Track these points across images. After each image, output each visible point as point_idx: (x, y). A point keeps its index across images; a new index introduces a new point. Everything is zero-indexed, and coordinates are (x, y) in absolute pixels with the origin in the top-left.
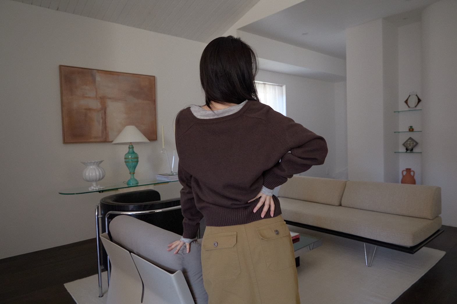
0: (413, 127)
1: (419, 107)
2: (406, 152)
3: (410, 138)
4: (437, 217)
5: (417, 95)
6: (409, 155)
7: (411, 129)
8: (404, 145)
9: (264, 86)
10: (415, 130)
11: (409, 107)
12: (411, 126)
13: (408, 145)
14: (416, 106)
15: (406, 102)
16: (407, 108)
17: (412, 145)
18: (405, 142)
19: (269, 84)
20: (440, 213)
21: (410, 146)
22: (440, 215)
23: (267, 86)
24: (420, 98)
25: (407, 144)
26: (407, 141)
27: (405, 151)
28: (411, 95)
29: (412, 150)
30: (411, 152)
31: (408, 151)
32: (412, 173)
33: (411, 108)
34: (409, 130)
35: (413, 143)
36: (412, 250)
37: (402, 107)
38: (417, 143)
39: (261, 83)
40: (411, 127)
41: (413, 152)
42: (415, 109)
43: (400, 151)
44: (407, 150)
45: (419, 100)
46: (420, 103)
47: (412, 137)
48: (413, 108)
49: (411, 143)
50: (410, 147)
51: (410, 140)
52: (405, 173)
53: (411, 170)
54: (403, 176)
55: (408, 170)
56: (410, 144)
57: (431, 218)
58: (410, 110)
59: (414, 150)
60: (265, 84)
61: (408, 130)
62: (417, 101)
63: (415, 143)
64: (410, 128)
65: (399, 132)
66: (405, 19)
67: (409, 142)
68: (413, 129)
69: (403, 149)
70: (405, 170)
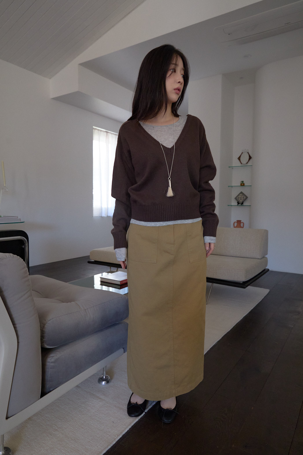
0: (244, 182)
1: (249, 164)
2: (238, 205)
3: (241, 193)
4: (264, 257)
5: (248, 153)
6: (240, 209)
7: (242, 184)
8: (236, 198)
9: (106, 134)
10: (245, 185)
11: (241, 163)
12: (242, 181)
13: (240, 199)
14: (247, 163)
15: (239, 158)
17: (242, 199)
19: (112, 133)
20: (267, 254)
21: (241, 199)
22: (266, 256)
23: (110, 135)
24: (251, 156)
25: (238, 198)
26: (239, 195)
27: (237, 204)
28: (243, 152)
29: (243, 203)
30: (242, 205)
31: (239, 205)
32: (242, 225)
33: (243, 164)
34: (241, 185)
35: (244, 197)
36: (244, 285)
37: (236, 163)
38: (247, 198)
39: (103, 131)
41: (243, 205)
42: (246, 165)
43: (232, 204)
44: (238, 203)
45: (250, 158)
46: (251, 160)
47: (243, 192)
48: (245, 164)
49: (242, 197)
50: (241, 201)
51: (241, 195)
52: (236, 224)
53: (241, 222)
55: (239, 222)
56: (241, 198)
57: (259, 258)
58: (241, 166)
59: (244, 204)
60: (108, 132)
61: (240, 185)
62: (248, 157)
64: (241, 182)
65: (232, 186)
66: (242, 78)
67: (240, 197)
68: (244, 184)
69: (234, 203)
70: (235, 222)
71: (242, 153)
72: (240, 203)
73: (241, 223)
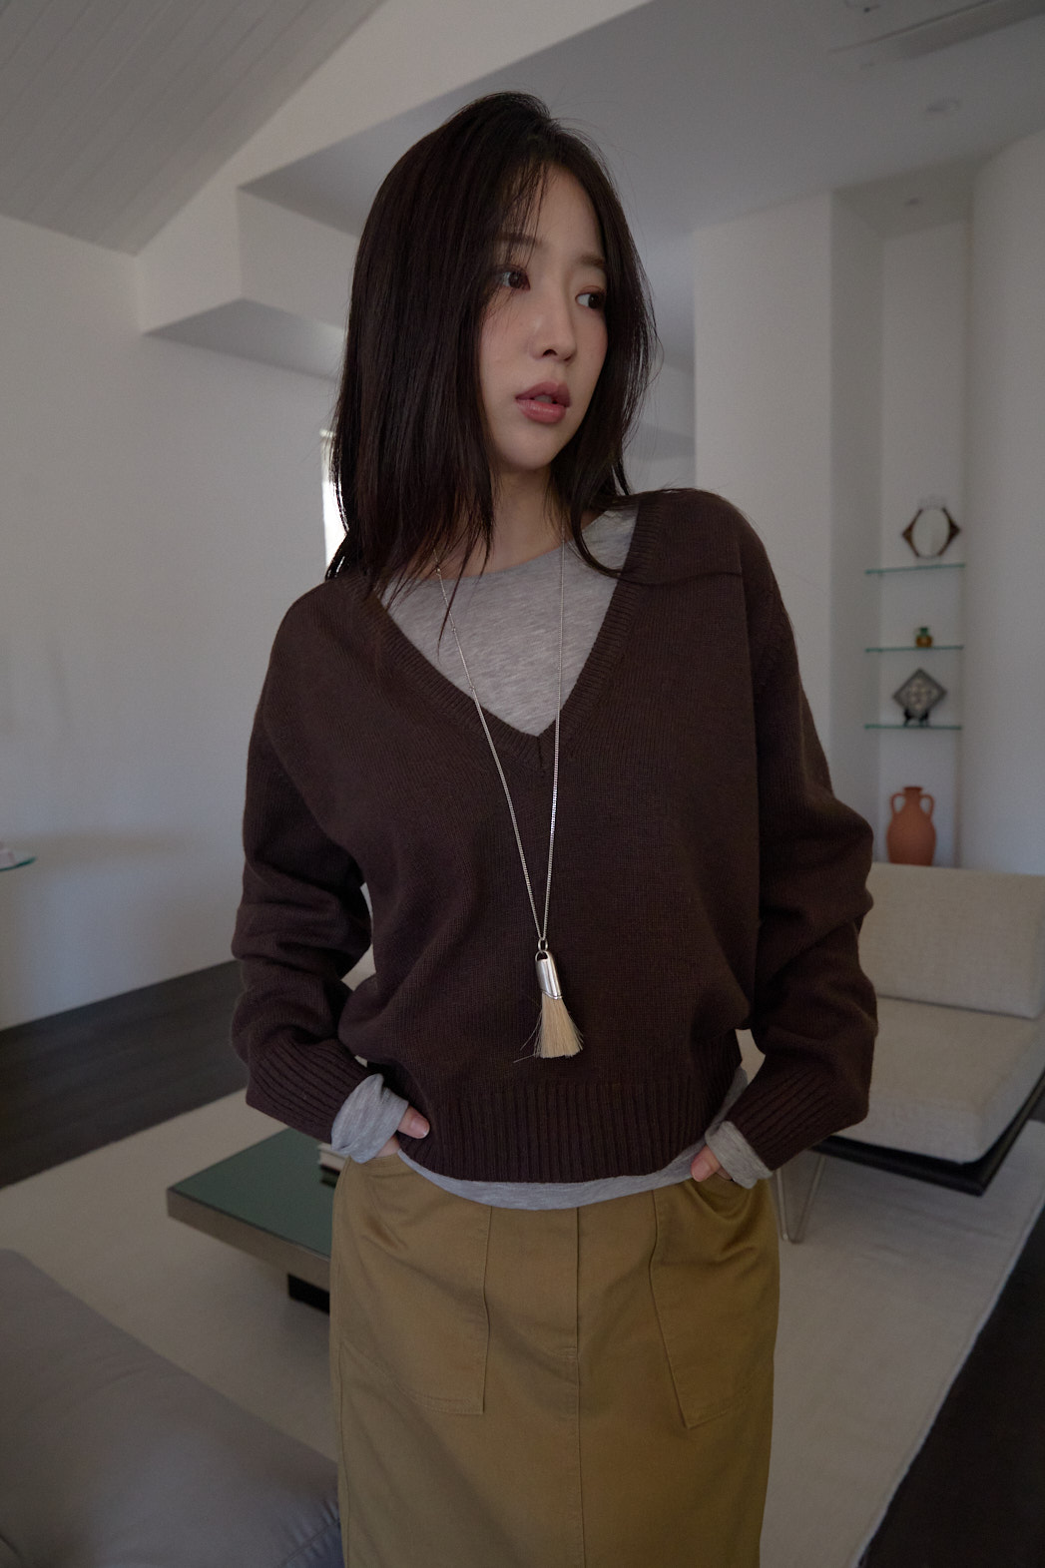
0: (932, 632)
1: (953, 555)
2: (905, 725)
3: (920, 674)
5: (945, 511)
6: (916, 737)
7: (924, 640)
8: (896, 697)
10: (937, 642)
11: (917, 554)
12: (924, 624)
13: (913, 699)
14: (941, 553)
15: (908, 535)
16: (907, 559)
17: (924, 698)
18: (903, 688)
21: (919, 701)
24: (958, 521)
25: (907, 695)
26: (908, 683)
27: (900, 719)
28: (924, 508)
29: (925, 716)
30: (921, 726)
31: (912, 722)
32: (924, 804)
33: (923, 557)
34: (919, 641)
35: (929, 693)
36: (977, 1177)
37: (895, 554)
38: (942, 693)
40: (924, 630)
41: (928, 726)
42: (936, 561)
43: (883, 721)
44: (908, 716)
45: (954, 530)
46: (957, 541)
47: (927, 670)
48: (931, 557)
49: (923, 690)
50: (919, 707)
51: (918, 681)
52: (900, 803)
53: (924, 792)
54: (896, 817)
55: (913, 793)
56: (918, 695)
58: (919, 568)
59: (936, 718)
61: (911, 642)
62: (945, 530)
63: (935, 693)
64: (919, 633)
65: (880, 650)
66: (914, 202)
67: (914, 689)
68: (930, 640)
69: (892, 715)
70: (899, 795)
71: (920, 512)
72: (916, 717)
73: (920, 797)
